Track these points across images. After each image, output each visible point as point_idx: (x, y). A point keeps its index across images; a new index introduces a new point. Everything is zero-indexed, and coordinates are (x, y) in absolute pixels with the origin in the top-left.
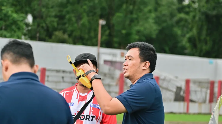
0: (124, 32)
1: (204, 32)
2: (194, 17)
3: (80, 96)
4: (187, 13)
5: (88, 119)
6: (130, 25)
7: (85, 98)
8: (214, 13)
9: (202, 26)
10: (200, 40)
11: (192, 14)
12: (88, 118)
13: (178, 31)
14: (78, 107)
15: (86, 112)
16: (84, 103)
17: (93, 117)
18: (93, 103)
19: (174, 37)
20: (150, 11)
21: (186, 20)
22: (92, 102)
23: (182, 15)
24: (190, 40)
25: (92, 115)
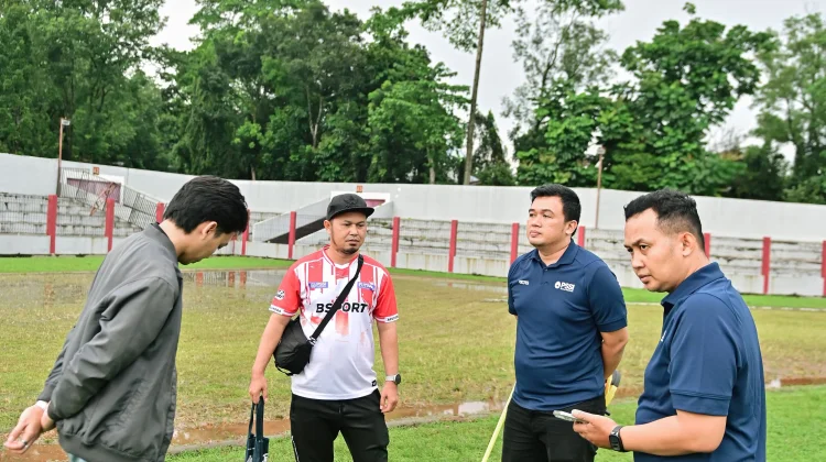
0: (87, 137)
1: (202, 141)
2: (186, 120)
3: (337, 269)
4: (176, 113)
5: (357, 309)
6: (97, 127)
7: (345, 272)
8: (217, 115)
9: (199, 131)
10: (195, 152)
11: (182, 116)
12: (355, 307)
13: (157, 138)
14: (337, 290)
15: (352, 298)
16: (345, 282)
17: (364, 305)
18: (362, 280)
19: (150, 145)
20: (128, 109)
21: (174, 124)
22: (358, 280)
23: (167, 117)
24: (180, 151)
25: (362, 302)
